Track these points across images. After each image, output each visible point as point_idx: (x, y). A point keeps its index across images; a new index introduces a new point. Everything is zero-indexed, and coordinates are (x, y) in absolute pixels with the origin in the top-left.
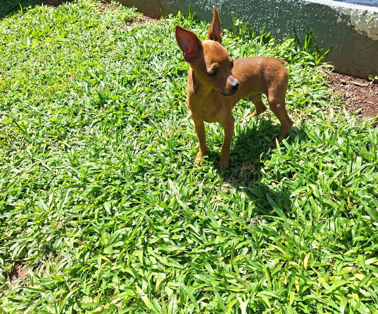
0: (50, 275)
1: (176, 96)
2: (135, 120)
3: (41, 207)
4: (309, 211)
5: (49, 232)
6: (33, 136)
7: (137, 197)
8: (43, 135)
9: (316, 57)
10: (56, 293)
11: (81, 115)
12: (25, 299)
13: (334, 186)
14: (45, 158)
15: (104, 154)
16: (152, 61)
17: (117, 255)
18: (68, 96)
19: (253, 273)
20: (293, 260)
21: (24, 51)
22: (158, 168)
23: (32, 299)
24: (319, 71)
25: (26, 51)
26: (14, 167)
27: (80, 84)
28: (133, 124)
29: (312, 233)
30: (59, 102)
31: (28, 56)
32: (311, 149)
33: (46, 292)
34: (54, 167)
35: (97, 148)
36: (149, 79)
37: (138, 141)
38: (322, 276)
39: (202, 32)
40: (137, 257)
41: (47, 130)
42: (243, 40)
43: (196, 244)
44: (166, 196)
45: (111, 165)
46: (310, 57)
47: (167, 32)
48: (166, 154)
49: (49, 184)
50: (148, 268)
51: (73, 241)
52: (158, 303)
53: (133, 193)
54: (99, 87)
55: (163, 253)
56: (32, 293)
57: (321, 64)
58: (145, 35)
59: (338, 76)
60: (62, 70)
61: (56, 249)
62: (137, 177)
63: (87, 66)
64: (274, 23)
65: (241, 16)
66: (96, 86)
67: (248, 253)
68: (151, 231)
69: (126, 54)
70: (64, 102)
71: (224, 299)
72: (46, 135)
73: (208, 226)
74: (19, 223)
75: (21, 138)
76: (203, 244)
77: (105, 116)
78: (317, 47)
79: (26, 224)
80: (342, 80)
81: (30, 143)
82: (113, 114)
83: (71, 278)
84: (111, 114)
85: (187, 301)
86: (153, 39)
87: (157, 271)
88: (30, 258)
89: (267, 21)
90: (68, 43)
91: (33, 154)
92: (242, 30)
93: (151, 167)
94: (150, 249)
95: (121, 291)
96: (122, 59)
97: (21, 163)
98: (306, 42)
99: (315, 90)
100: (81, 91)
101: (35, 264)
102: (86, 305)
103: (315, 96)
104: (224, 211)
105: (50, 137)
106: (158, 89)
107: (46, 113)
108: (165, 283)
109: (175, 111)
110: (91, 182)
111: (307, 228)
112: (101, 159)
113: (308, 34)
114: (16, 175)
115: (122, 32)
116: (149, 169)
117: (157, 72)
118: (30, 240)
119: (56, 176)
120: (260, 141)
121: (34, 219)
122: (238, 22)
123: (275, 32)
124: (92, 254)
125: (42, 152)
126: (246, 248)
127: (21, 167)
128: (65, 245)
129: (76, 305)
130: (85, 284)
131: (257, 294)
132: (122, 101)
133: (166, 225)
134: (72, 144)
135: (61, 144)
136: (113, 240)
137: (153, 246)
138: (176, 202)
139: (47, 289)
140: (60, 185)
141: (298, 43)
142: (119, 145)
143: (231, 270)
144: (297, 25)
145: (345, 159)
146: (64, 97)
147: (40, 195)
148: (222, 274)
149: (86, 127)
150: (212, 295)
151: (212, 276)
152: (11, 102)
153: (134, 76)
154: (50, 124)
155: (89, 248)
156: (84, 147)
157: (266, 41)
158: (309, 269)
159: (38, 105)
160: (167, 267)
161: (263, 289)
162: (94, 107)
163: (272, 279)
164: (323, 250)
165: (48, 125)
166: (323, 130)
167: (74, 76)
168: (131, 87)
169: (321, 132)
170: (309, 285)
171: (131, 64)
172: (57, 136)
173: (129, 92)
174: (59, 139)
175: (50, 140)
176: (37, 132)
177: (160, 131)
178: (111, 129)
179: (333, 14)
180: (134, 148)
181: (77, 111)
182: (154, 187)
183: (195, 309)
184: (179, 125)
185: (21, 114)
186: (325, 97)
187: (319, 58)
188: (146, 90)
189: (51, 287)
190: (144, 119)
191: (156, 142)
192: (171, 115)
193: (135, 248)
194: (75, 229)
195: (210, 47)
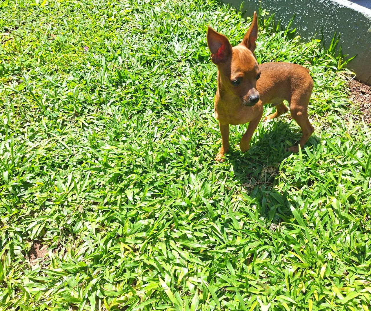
0: (72, 260)
1: (198, 85)
2: (155, 105)
3: (60, 187)
4: (327, 222)
5: (69, 215)
6: (48, 109)
7: (159, 188)
8: (58, 109)
9: (340, 62)
10: (78, 277)
11: (99, 91)
12: (46, 281)
13: (352, 200)
14: (61, 134)
15: (124, 139)
16: (172, 41)
17: (140, 245)
18: (83, 68)
19: (273, 277)
20: (310, 268)
21: (33, 9)
22: (179, 160)
23: (54, 281)
24: (340, 76)
25: (35, 9)
26: (28, 139)
27: (96, 57)
28: (153, 109)
29: (329, 244)
30: (74, 74)
31: (38, 16)
32: (331, 160)
33: (68, 276)
34: (71, 145)
35: (118, 131)
36: (169, 62)
37: (159, 129)
38: (336, 286)
39: (224, 16)
40: (161, 250)
41: (64, 104)
42: (266, 31)
43: (218, 243)
44: (188, 190)
45: (133, 152)
46: (333, 60)
47: (188, 10)
48: (188, 147)
49: (67, 163)
50: (171, 262)
51: (94, 226)
52: (180, 297)
53: (156, 184)
54: (117, 63)
55: (185, 248)
56: (54, 275)
57: (343, 70)
58: (164, 10)
59: (358, 84)
60: (78, 38)
61: (76, 232)
62: (159, 167)
63: (103, 37)
64: (302, 20)
65: (269, 6)
66: (113, 61)
67: (268, 257)
68: (174, 225)
69: (144, 29)
70: (80, 75)
71: (245, 299)
72: (63, 109)
73: (230, 226)
74: (38, 202)
75: (34, 109)
76: (224, 243)
77: (124, 96)
78: (342, 52)
79: (45, 203)
80: (361, 89)
81: (45, 116)
82: (132, 96)
83: (93, 264)
84: (130, 95)
85: (209, 297)
86: (172, 16)
87: (178, 265)
88: (48, 239)
89: (295, 17)
90: (81, 6)
91: (48, 128)
92: (267, 21)
93: (173, 158)
94: (172, 243)
95: (145, 283)
96: (139, 34)
97: (36, 137)
98: (332, 45)
99: (337, 96)
100: (98, 65)
101: (55, 246)
102: (109, 292)
103: (337, 104)
104: (245, 213)
105: (66, 113)
106: (177, 72)
107: (61, 84)
108: (187, 277)
109: (196, 100)
110: (111, 167)
111: (325, 238)
112: (121, 143)
113: (335, 37)
114: (31, 149)
115: (139, 3)
116: (171, 160)
117: (177, 54)
118: (49, 220)
119: (74, 155)
120: (282, 145)
121: (54, 199)
122: (264, 13)
123: (301, 29)
124: (115, 241)
125: (58, 128)
126: (266, 252)
127: (35, 140)
128: (85, 229)
129: (99, 291)
130: (107, 271)
131: (275, 297)
132: (141, 83)
133: (188, 220)
134: (89, 122)
135: (77, 121)
136: (135, 230)
137: (176, 240)
138: (199, 199)
139: (69, 272)
140: (79, 166)
141: (324, 45)
142: (140, 131)
143: (251, 272)
144: (326, 27)
145: (363, 174)
146: (80, 70)
147: (59, 174)
148: (242, 275)
149: (103, 105)
150: (233, 295)
151: (233, 276)
152: (22, 67)
153: (153, 56)
154: (66, 98)
155: (112, 236)
156: (102, 127)
157: (291, 36)
158: (325, 278)
159: (51, 74)
160: (189, 262)
161: (281, 293)
162: (111, 85)
163: (290, 285)
164: (337, 261)
165: (64, 98)
166: (343, 141)
167: (89, 46)
168: (150, 68)
169: (342, 143)
170: (324, 294)
171: (150, 41)
172: (74, 112)
173: (148, 73)
174: (76, 115)
175: (67, 115)
176: (53, 105)
177: (181, 121)
178: (130, 112)
179: (366, 22)
180: (155, 136)
181: (94, 87)
182: (175, 179)
183: (216, 306)
184: (200, 116)
185: (34, 82)
186: (345, 105)
187: (342, 63)
188: (165, 73)
189: (73, 271)
190: (165, 105)
191: (177, 132)
192: (192, 104)
193: (157, 240)
194: (96, 214)
195: (240, 55)
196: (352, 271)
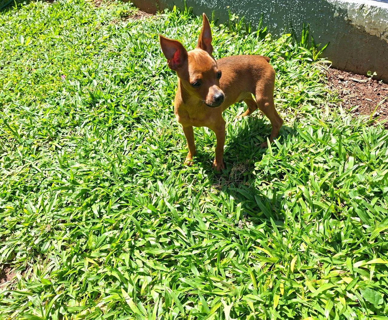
0: (37, 279)
1: (169, 95)
2: (126, 120)
3: (30, 209)
4: (298, 213)
5: (37, 235)
6: (24, 137)
7: (125, 199)
8: (34, 136)
9: (314, 52)
10: (43, 296)
11: (72, 114)
12: (12, 302)
13: (325, 187)
14: (36, 160)
15: (94, 155)
16: (146, 58)
17: (104, 258)
18: (60, 95)
19: (239, 276)
20: (279, 262)
21: (18, 49)
22: (148, 169)
23: (19, 302)
24: (316, 67)
25: (19, 49)
26: (4, 169)
27: (72, 83)
28: (124, 124)
29: (301, 235)
30: (51, 102)
31: (22, 54)
32: (303, 149)
33: (33, 295)
34: (44, 168)
35: (87, 149)
36: (142, 77)
37: (129, 142)
38: (309, 280)
39: (198, 27)
40: (124, 260)
41: (38, 131)
42: (239, 35)
43: (183, 247)
44: (155, 198)
45: (101, 167)
46: (307, 52)
47: (163, 27)
48: (157, 154)
49: (39, 186)
50: (135, 272)
51: (60, 244)
52: (143, 307)
53: (122, 195)
54: (91, 86)
55: (150, 256)
56: (19, 296)
57: (318, 60)
58: (140, 31)
59: (336, 72)
60: (55, 68)
61: (44, 252)
62: (127, 179)
63: (81, 64)
64: (270, 18)
65: (237, 10)
66: (88, 85)
67: (234, 256)
68: (138, 234)
69: (120, 51)
70: (56, 102)
71: (209, 303)
72: (37, 136)
73: (197, 229)
74: (8, 226)
75: (12, 139)
76: (190, 246)
77: (97, 115)
78: (314, 42)
79: (15, 226)
80: (340, 77)
81: (21, 144)
82: (105, 114)
83: (58, 282)
84: (103, 114)
85: (173, 304)
86: (148, 35)
87: (143, 274)
88: (17, 261)
89: (264, 16)
90: (62, 40)
91: (23, 155)
92: (238, 25)
93: (141, 168)
94: (136, 252)
95: (107, 295)
96: (115, 56)
97: (12, 165)
98: (303, 37)
99: (311, 87)
100: (73, 91)
101: (23, 267)
102: (71, 308)
103: (311, 94)
104: (213, 213)
105: (41, 138)
106: (151, 87)
107: (38, 113)
108: (151, 286)
109: (167, 110)
110: (80, 184)
111: (296, 230)
112: (90, 160)
113: (305, 29)
114: (6, 177)
115: (117, 28)
116: (139, 170)
117: (151, 69)
118: (19, 243)
119: (46, 178)
120: (252, 141)
121: (23, 221)
122: (233, 17)
123: (271, 27)
124: (80, 257)
125: (33, 154)
126: (233, 250)
127: (11, 168)
128: (53, 248)
129: (62, 308)
130: (71, 288)
131: (242, 297)
132: (114, 100)
133: (153, 227)
134: (62, 145)
135: (51, 145)
136: (100, 243)
137: (140, 249)
138: (164, 204)
139: (34, 292)
140: (49, 187)
141: (296, 38)
142: (109, 146)
143: (217, 273)
144: (294, 20)
145: (338, 159)
146: (56, 97)
147: (30, 198)
148: (207, 278)
149: (77, 127)
150: (197, 299)
151: (198, 279)
152: (3, 102)
153: (127, 74)
154: (42, 124)
155: (76, 251)
156: (74, 148)
157: (262, 36)
158: (296, 272)
159: (30, 105)
160: (153, 270)
161: (249, 292)
162: (85, 107)
163: (257, 283)
164: (311, 253)
165: (39, 125)
166: (316, 129)
167: (67, 74)
168: (124, 86)
169: (315, 131)
170: (295, 289)
171: (125, 62)
172: (47, 137)
173: (121, 91)
174: (50, 140)
175: (41, 141)
176: (28, 133)
177: (151, 131)
178: (102, 130)
179: (330, 8)
180: (125, 149)
181: (68, 111)
182: (143, 188)
183: (180, 312)
184: (171, 124)
185: (12, 114)
186: (321, 94)
187: (316, 53)
188: (138, 89)
189: (38, 290)
190: (135, 119)
191: (147, 143)
192: (163, 114)
193: (122, 251)
194: (63, 232)
195: (195, 57)
196: (327, 262)
